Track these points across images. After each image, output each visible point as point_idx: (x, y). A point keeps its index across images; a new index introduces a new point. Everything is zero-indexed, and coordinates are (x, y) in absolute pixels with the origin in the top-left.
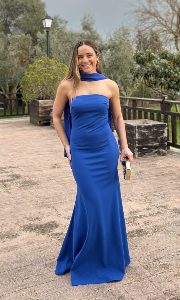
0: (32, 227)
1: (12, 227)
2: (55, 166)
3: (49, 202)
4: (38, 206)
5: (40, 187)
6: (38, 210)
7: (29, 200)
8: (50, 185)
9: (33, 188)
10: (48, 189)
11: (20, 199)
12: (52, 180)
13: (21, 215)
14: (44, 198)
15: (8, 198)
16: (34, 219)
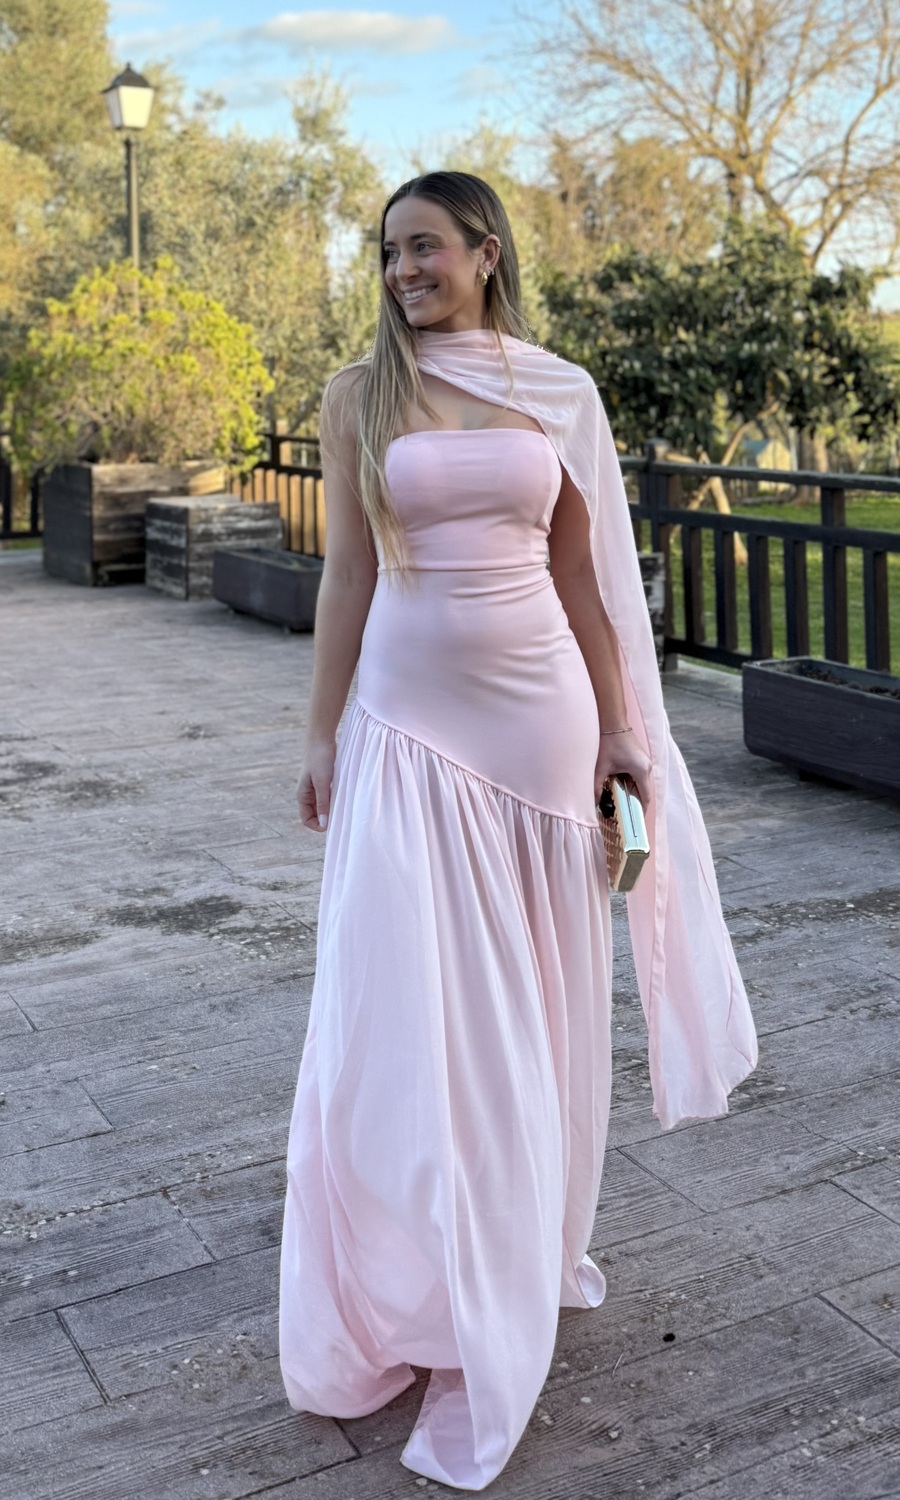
0: (141, 913)
1: (65, 917)
2: (193, 734)
3: (193, 845)
4: (153, 853)
5: (144, 800)
6: (156, 868)
7: (112, 839)
8: (190, 792)
9: (120, 805)
10: (182, 806)
11: (73, 837)
12: (192, 776)
13: (90, 882)
14: (169, 833)
15: (26, 835)
16: (145, 892)
